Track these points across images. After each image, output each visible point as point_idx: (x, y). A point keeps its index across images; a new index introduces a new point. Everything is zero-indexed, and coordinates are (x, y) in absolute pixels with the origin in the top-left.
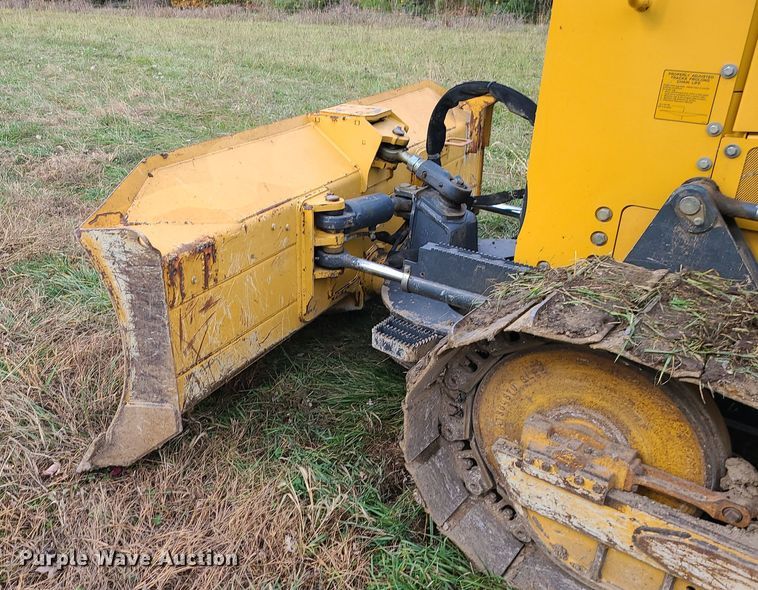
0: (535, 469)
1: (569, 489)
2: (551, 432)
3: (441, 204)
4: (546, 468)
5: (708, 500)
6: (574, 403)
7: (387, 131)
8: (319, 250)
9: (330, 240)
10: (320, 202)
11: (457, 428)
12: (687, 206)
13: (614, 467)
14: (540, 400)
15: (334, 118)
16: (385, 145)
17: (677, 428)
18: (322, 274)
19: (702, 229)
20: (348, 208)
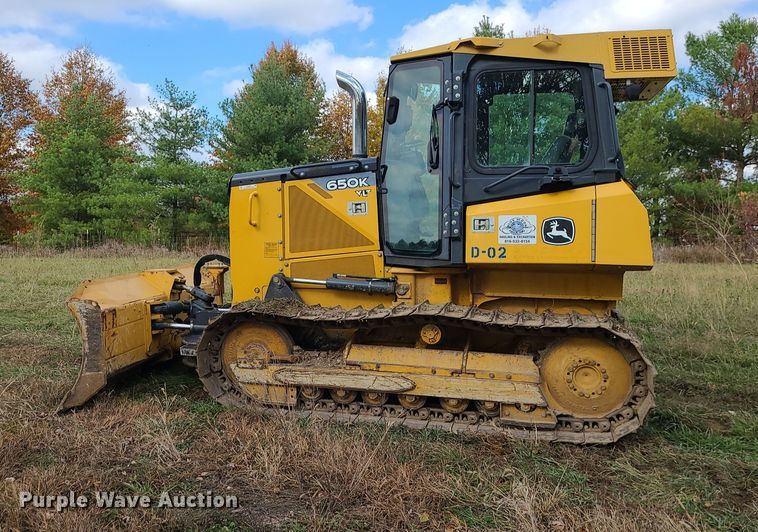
0: (242, 365)
1: (253, 368)
2: (245, 352)
3: (203, 304)
4: (245, 362)
5: (288, 358)
6: (251, 342)
7: (176, 277)
8: (153, 321)
9: (157, 317)
10: (152, 301)
11: (217, 366)
12: (276, 280)
13: (264, 356)
14: (241, 344)
15: (152, 273)
16: (176, 282)
17: (279, 339)
18: (154, 332)
19: (281, 287)
20: (164, 304)
